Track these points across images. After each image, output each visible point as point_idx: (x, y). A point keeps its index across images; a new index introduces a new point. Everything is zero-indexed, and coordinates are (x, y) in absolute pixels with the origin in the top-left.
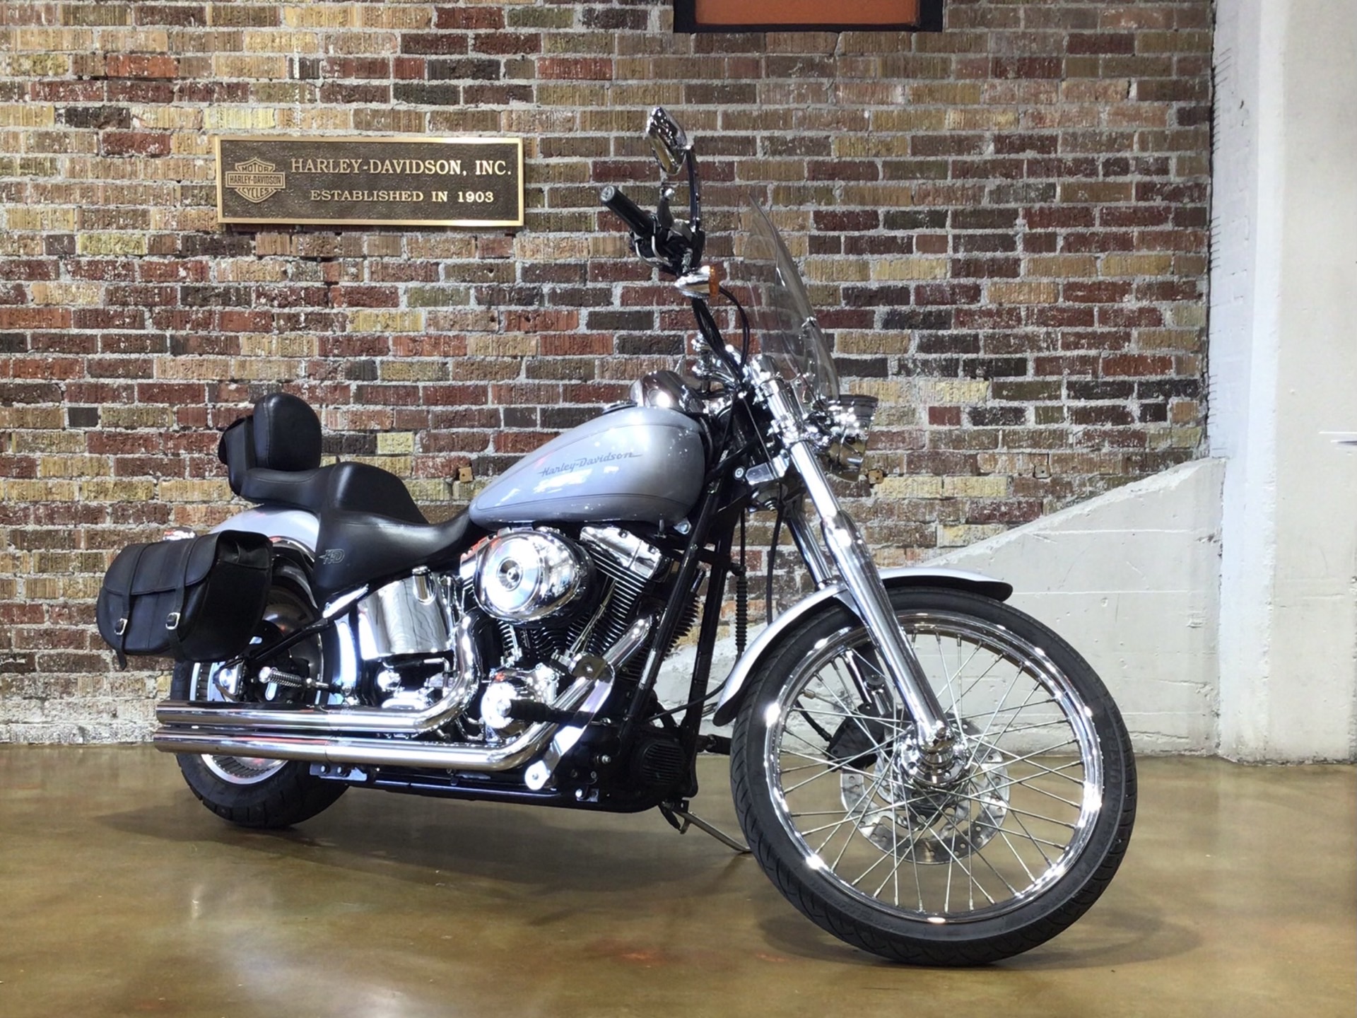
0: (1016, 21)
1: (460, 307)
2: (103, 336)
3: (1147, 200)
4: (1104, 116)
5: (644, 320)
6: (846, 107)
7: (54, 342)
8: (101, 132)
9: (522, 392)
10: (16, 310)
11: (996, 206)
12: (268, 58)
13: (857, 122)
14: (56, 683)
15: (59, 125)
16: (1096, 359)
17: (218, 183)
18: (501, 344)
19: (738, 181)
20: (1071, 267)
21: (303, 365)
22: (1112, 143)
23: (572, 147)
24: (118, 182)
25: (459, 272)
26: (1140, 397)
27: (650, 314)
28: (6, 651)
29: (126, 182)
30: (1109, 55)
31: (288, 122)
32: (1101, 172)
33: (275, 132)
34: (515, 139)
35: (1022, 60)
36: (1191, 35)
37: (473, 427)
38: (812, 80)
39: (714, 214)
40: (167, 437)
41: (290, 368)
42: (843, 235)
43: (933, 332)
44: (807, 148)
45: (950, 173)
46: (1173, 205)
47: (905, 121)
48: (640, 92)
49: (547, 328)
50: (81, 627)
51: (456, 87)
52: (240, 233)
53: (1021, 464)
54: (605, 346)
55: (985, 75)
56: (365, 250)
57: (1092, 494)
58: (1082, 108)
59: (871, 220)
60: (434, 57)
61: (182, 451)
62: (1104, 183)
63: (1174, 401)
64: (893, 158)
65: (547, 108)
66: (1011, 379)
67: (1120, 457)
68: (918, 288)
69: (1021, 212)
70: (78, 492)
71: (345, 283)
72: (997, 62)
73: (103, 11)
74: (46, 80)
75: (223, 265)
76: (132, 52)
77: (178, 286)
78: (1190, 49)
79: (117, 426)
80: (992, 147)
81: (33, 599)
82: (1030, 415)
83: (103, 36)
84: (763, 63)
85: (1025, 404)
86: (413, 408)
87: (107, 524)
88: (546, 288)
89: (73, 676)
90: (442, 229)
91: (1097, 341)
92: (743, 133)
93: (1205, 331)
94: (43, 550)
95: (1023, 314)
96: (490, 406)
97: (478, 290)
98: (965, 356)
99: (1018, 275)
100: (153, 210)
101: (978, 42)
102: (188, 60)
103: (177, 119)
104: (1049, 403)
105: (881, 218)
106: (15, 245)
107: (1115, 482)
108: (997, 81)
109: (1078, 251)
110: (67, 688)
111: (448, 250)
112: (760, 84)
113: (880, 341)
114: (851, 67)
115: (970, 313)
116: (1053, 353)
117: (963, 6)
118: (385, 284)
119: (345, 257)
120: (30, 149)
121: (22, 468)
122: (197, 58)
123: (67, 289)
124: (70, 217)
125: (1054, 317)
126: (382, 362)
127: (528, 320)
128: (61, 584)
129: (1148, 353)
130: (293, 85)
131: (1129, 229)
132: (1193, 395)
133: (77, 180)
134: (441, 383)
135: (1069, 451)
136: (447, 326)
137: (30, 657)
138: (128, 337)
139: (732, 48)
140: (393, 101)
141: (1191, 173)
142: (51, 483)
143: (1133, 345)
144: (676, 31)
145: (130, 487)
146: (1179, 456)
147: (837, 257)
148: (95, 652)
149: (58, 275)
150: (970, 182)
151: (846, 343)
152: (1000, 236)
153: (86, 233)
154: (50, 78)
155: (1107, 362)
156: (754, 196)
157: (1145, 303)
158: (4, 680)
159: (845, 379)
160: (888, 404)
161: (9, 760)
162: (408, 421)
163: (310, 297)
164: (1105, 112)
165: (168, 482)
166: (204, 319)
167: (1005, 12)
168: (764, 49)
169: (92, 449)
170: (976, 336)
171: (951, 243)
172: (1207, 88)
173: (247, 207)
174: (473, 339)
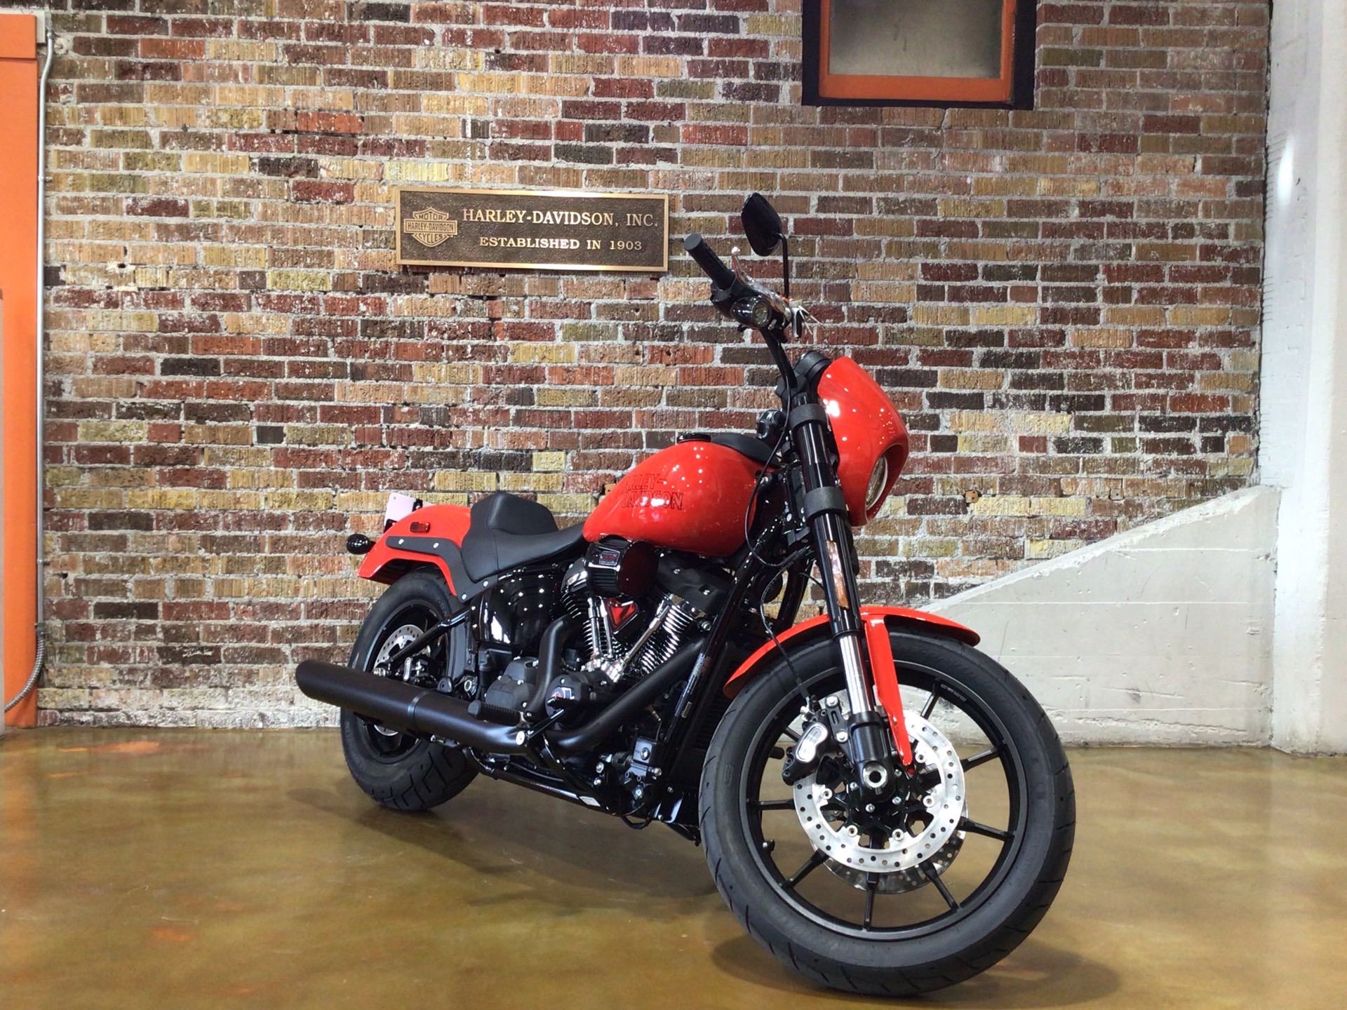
0: (1100, 102)
1: (608, 342)
2: (290, 363)
3: (1209, 260)
4: (1174, 187)
6: (952, 173)
7: (245, 367)
8: (291, 181)
9: (662, 417)
10: (212, 338)
11: (1080, 263)
12: (444, 119)
13: (961, 187)
14: (239, 674)
15: (253, 173)
16: (1164, 397)
17: (397, 228)
18: (644, 375)
19: (856, 236)
20: (1143, 317)
21: (469, 391)
22: (1180, 210)
24: (306, 225)
25: (610, 311)
26: (1202, 430)
28: (194, 644)
29: (313, 226)
30: (1178, 135)
31: (460, 176)
32: (1170, 235)
33: (452, 183)
34: (663, 194)
35: (1103, 136)
36: (1248, 119)
37: (618, 447)
38: (922, 149)
39: (834, 264)
40: (346, 453)
41: (457, 393)
42: (947, 285)
43: (1024, 370)
44: (916, 207)
45: (1040, 233)
46: (1232, 265)
47: (1002, 187)
48: (772, 156)
49: (686, 361)
50: (264, 623)
51: (610, 148)
52: (415, 274)
53: (1099, 487)
54: (737, 379)
55: (1071, 149)
56: (526, 290)
57: (1160, 516)
58: (1154, 179)
59: (971, 272)
60: (591, 122)
61: (359, 466)
62: (1172, 244)
63: (1230, 434)
64: (992, 219)
65: (686, 168)
66: (1091, 413)
67: (1184, 482)
68: (1011, 333)
69: (1101, 268)
70: (264, 502)
71: (507, 319)
72: (1082, 137)
73: (294, 72)
74: (242, 132)
75: (400, 302)
76: (320, 110)
77: (359, 319)
78: (1247, 130)
79: (300, 442)
80: (1077, 212)
81: (220, 597)
82: (1107, 445)
83: (294, 94)
84: (880, 134)
85: (1103, 435)
86: (566, 430)
87: (289, 531)
88: (686, 326)
89: (256, 667)
90: (596, 273)
92: (860, 194)
93: (1257, 375)
94: (230, 554)
95: (1102, 356)
96: (634, 429)
97: (626, 327)
98: (1051, 393)
99: (1096, 322)
100: (337, 250)
101: (1066, 120)
102: (372, 118)
103: (360, 170)
104: (1123, 435)
105: (980, 270)
106: (211, 280)
107: (1181, 505)
108: (1082, 154)
109: (1149, 303)
110: (249, 677)
111: (600, 292)
112: (877, 151)
113: (977, 379)
114: (955, 138)
115: (1056, 355)
116: (1128, 392)
117: (1054, 89)
118: (542, 321)
119: (508, 296)
120: (225, 194)
121: (213, 480)
122: (379, 117)
123: (258, 320)
124: (261, 255)
125: (1129, 360)
126: (539, 390)
127: (669, 354)
128: (246, 585)
129: (1209, 393)
130: (465, 143)
131: (1194, 285)
132: (1247, 430)
133: (269, 223)
134: (591, 409)
135: (1140, 477)
136: (598, 358)
138: (312, 364)
139: (852, 119)
140: (554, 160)
141: (1247, 238)
142: (239, 493)
143: (1196, 386)
144: (803, 104)
145: (311, 498)
146: (1234, 483)
147: (941, 304)
148: (275, 645)
149: (250, 307)
150: (1058, 241)
151: (947, 379)
152: (1083, 288)
153: (276, 270)
154: (246, 130)
155: (1174, 400)
156: (870, 250)
157: (1207, 349)
158: (191, 670)
159: (947, 411)
160: (982, 434)
161: (194, 742)
162: (560, 443)
163: (476, 331)
164: (1174, 183)
165: (345, 494)
166: (382, 349)
167: (1089, 95)
168: (880, 121)
169: (277, 464)
170: (1061, 375)
171: (1040, 294)
172: (1261, 165)
173: (422, 251)
174: (620, 370)
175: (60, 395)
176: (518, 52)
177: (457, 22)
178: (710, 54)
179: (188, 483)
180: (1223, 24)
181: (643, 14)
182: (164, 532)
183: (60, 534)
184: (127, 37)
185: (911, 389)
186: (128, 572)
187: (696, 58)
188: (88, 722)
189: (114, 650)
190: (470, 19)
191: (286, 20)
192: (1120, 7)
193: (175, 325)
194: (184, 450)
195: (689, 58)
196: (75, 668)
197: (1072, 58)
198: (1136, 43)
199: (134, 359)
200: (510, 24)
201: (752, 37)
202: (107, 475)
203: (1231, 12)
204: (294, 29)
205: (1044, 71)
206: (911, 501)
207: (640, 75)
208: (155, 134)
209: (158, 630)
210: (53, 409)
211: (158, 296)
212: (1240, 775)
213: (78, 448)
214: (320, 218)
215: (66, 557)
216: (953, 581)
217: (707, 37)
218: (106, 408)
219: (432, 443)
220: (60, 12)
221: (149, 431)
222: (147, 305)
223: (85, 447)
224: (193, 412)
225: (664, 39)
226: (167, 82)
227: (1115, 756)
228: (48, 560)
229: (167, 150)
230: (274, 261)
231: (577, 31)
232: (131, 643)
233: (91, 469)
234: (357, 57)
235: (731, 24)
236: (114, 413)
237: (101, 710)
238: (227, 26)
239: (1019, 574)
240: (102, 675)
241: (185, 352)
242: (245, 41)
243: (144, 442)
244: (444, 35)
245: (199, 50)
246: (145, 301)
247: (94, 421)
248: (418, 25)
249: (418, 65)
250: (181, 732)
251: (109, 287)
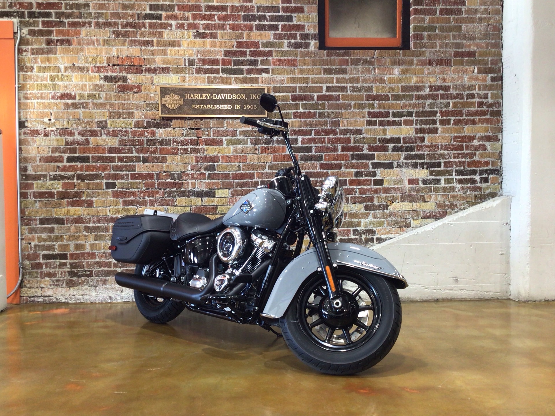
0: (436, 46)
1: (244, 145)
2: (118, 157)
3: (481, 108)
4: (466, 79)
5: (309, 149)
6: (379, 76)
7: (100, 159)
8: (117, 84)
9: (266, 175)
10: (86, 147)
11: (430, 110)
12: (177, 58)
13: (382, 81)
14: (101, 281)
15: (101, 82)
16: (464, 162)
17: (159, 102)
18: (259, 158)
19: (341, 101)
20: (455, 131)
21: (190, 166)
22: (469, 88)
23: (284, 90)
24: (123, 102)
25: (244, 133)
26: (480, 175)
27: (311, 147)
28: (82, 269)
29: (126, 102)
30: (467, 58)
31: (184, 81)
32: (465, 98)
33: (179, 84)
34: (264, 86)
35: (438, 60)
36: (495, 52)
37: (249, 187)
38: (367, 66)
39: (333, 112)
40: (141, 192)
41: (185, 167)
42: (378, 120)
43: (409, 153)
44: (365, 90)
45: (414, 99)
46: (490, 109)
47: (398, 81)
48: (307, 70)
49: (275, 152)
50: (110, 260)
51: (243, 69)
52: (167, 120)
53: (440, 198)
55: (425, 65)
56: (211, 126)
57: (464, 209)
58: (459, 76)
59: (387, 114)
60: (235, 58)
61: (146, 197)
62: (467, 102)
63: (491, 176)
64: (395, 93)
65: (273, 76)
66: (436, 169)
67: (473, 195)
68: (404, 138)
69: (438, 112)
70: (109, 212)
71: (204, 137)
72: (430, 60)
73: (117, 41)
74: (96, 65)
75: (161, 131)
76: (127, 56)
77: (145, 139)
78: (494, 56)
79: (123, 188)
80: (428, 89)
81: (92, 251)
82: (443, 181)
83: (117, 50)
84: (350, 60)
85: (441, 178)
86: (228, 181)
88: (275, 138)
89: (107, 278)
90: (239, 118)
91: (465, 155)
92: (343, 85)
93: (501, 152)
94: (96, 233)
95: (439, 146)
96: (255, 180)
97: (251, 139)
98: (420, 161)
99: (437, 133)
100: (136, 112)
101: (423, 53)
102: (148, 59)
103: (144, 80)
104: (449, 177)
105: (391, 114)
106: (86, 124)
107: (472, 204)
108: (430, 67)
109: (458, 125)
110: (105, 282)
111: (241, 126)
112: (349, 68)
113: (391, 156)
114: (380, 62)
115: (422, 146)
116: (450, 160)
117: (418, 41)
118: (218, 138)
119: (204, 128)
120: (90, 90)
121: (88, 204)
122: (151, 58)
123: (105, 140)
124: (105, 114)
125: (450, 148)
127: (268, 149)
128: (103, 245)
129: (482, 160)
130: (185, 68)
131: (475, 118)
132: (497, 174)
133: (108, 101)
134: (238, 172)
135: (456, 194)
136: (240, 152)
137: (92, 271)
138: (127, 157)
139: (339, 55)
140: (221, 74)
141: (495, 98)
142: (99, 209)
143: (477, 157)
144: (319, 49)
145: (127, 210)
146: (493, 195)
147: (376, 127)
148: (115, 269)
149: (101, 135)
150: (421, 101)
151: (379, 157)
152: (431, 120)
153: (111, 120)
154: (98, 65)
155: (468, 163)
156: (347, 106)
157: (481, 143)
158: (81, 280)
159: (379, 169)
160: (394, 178)
161: (83, 309)
162: (226, 186)
163: (192, 142)
164: (466, 78)
165: (140, 208)
166: (154, 150)
167: (432, 43)
168: (350, 56)
169: (114, 197)
170: (424, 154)
171: (415, 122)
172: (500, 69)
173: (169, 111)
174: (249, 156)
175: (26, 172)
176: (206, 31)
177: (181, 20)
178: (282, 31)
179: (78, 205)
180: (484, 14)
181: (255, 15)
182: (69, 225)
183: (27, 227)
184: (50, 29)
185: (365, 161)
186: (55, 241)
187: (276, 32)
188: (41, 302)
189: (50, 272)
190: (186, 19)
191: (113, 21)
192: (443, 9)
193: (71, 143)
194: (76, 192)
195: (273, 32)
196: (35, 280)
197: (425, 29)
198: (450, 23)
199: (56, 157)
200: (202, 20)
201: (298, 23)
202: (46, 203)
203: (487, 10)
204: (116, 24)
205: (414, 35)
206: (366, 205)
207: (254, 39)
208: (62, 67)
209: (68, 264)
210: (24, 177)
211: (65, 131)
212: (499, 310)
213: (34, 193)
214: (129, 99)
215: (31, 236)
216: (383, 237)
217: (280, 24)
218: (45, 176)
219: (175, 187)
220: (23, 19)
221: (62, 185)
222: (60, 135)
223: (37, 192)
224: (80, 177)
225: (263, 25)
226: (66, 46)
227: (449, 304)
228: (23, 237)
229: (67, 74)
230: (111, 117)
231: (229, 22)
232: (57, 269)
233: (39, 201)
234: (142, 34)
235: (290, 19)
236: (48, 178)
237: (46, 297)
238: (90, 23)
239: (409, 233)
240: (46, 283)
241: (76, 153)
242: (97, 30)
243: (61, 190)
244: (176, 25)
245: (78, 33)
246: (60, 133)
247: (40, 182)
248: (166, 22)
249: (166, 37)
250: (78, 305)
251: (45, 129)
